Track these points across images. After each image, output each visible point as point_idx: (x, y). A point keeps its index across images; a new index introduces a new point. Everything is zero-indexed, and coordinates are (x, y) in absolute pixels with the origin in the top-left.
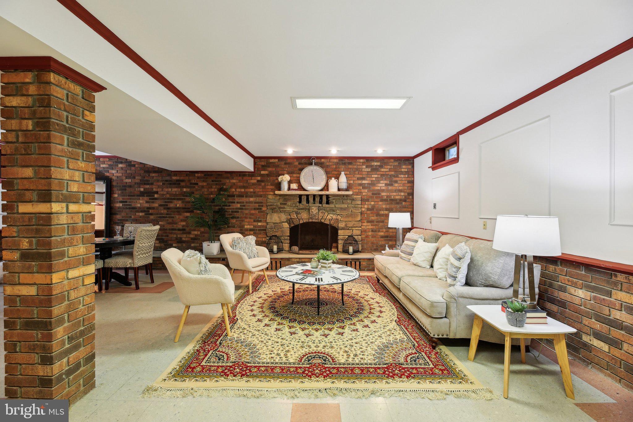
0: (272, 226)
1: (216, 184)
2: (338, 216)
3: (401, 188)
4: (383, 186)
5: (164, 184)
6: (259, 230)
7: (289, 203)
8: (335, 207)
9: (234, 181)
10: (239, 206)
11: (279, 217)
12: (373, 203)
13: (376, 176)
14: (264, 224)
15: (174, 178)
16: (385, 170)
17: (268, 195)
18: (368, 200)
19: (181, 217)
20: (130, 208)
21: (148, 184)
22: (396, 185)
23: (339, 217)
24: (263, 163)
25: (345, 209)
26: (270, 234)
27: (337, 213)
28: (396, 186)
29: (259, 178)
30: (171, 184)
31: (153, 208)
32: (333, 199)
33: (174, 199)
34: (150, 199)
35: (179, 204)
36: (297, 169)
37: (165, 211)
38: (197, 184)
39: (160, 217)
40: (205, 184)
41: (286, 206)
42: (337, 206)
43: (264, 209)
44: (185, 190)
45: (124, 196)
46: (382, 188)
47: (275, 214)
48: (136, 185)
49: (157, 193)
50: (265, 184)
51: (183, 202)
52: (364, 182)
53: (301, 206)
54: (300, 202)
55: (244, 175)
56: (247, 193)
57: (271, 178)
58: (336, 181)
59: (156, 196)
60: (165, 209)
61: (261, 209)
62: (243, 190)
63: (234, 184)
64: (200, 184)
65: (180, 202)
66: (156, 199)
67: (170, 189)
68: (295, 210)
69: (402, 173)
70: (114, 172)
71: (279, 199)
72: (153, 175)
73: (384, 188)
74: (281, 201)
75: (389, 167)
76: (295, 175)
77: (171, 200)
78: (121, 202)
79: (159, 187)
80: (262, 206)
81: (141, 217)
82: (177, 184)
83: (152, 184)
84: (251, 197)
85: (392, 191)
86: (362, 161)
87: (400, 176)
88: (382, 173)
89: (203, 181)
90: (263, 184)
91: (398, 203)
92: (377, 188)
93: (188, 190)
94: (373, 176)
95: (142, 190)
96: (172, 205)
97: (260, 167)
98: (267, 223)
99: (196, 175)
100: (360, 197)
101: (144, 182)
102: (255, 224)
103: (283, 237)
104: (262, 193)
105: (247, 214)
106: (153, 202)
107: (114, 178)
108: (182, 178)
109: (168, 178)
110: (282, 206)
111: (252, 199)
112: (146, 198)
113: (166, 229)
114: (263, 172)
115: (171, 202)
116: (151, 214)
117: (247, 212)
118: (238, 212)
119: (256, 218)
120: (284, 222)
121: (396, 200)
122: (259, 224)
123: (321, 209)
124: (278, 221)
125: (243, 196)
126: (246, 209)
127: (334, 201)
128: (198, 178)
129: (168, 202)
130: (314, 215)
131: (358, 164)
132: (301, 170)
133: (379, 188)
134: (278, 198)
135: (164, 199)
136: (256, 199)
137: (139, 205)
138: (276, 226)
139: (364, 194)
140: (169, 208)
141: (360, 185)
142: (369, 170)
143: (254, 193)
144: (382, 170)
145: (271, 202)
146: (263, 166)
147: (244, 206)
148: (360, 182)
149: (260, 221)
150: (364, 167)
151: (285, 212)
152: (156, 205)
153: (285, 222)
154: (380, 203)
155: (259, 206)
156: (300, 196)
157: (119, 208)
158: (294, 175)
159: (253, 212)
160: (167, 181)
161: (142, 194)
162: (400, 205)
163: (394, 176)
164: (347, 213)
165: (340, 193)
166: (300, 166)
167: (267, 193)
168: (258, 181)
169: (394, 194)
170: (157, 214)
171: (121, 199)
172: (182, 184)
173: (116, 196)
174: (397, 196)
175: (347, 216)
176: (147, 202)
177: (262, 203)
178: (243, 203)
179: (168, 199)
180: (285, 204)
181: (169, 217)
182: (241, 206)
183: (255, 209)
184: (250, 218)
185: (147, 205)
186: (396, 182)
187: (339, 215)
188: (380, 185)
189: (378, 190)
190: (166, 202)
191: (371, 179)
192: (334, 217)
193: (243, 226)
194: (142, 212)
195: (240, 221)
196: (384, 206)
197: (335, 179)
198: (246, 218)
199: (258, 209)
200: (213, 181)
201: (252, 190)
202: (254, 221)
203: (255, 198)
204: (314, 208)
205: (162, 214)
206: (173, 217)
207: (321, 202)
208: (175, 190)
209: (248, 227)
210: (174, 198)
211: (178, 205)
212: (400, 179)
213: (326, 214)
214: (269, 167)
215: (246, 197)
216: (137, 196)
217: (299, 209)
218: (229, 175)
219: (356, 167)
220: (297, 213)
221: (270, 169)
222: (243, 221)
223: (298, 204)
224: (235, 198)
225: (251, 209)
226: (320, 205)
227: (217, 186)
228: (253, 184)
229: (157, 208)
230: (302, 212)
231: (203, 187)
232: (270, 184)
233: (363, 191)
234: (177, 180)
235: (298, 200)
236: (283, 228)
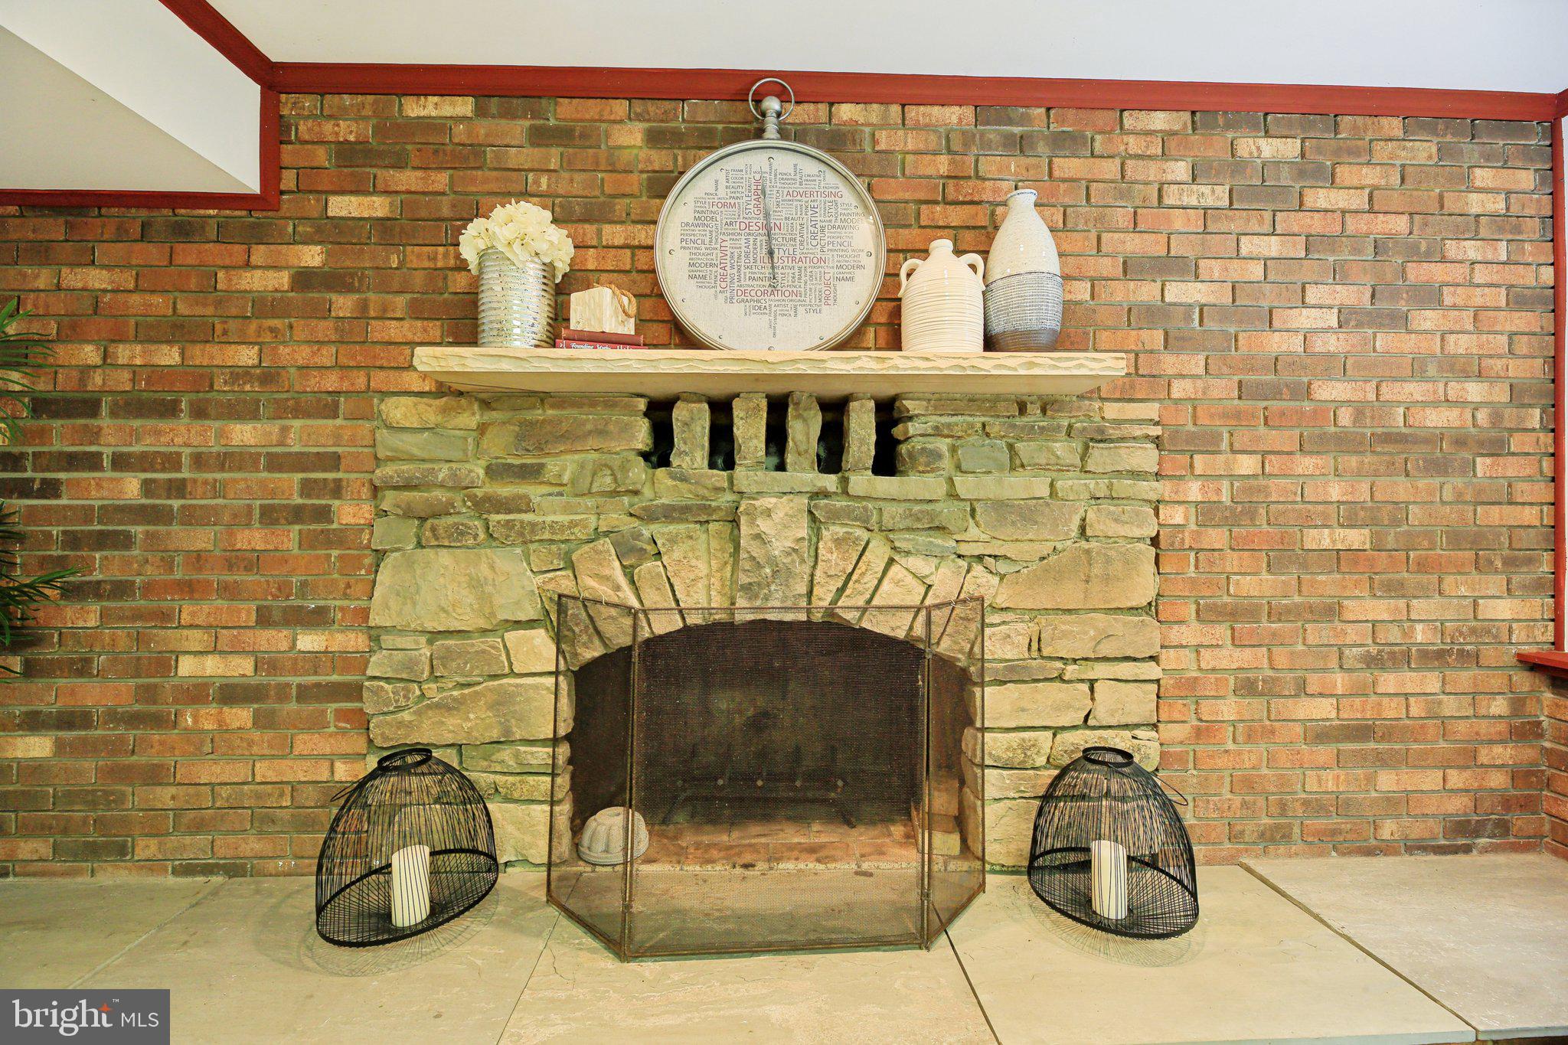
0: (411, 665)
2: (978, 569)
3: (1461, 345)
4: (1328, 330)
6: (304, 693)
7: (563, 465)
8: (953, 495)
9: (97, 279)
10: (131, 486)
11: (475, 584)
12: (1247, 464)
13: (1272, 246)
14: (354, 641)
16: (1337, 199)
17: (385, 394)
18: (1209, 444)
22: (1427, 319)
23: (981, 581)
24: (347, 130)
25: (1025, 512)
26: (389, 732)
27: (964, 549)
28: (1428, 325)
29: (312, 256)
32: (938, 432)
36: (636, 182)
41: (534, 491)
42: (965, 485)
43: (349, 513)
46: (1319, 345)
47: (445, 558)
50: (364, 306)
52: (1178, 292)
53: (662, 487)
54: (660, 453)
55: (184, 232)
56: (202, 379)
57: (417, 257)
58: (973, 267)
61: (323, 514)
62: (169, 356)
63: (96, 298)
68: (616, 518)
69: (1471, 226)
71: (482, 429)
73: (1332, 344)
74: (499, 445)
75: (1371, 176)
76: (615, 234)
80: (337, 490)
84: (247, 411)
85: (1383, 371)
86: (1159, 120)
87: (1452, 249)
88: (1316, 224)
90: (343, 304)
91: (1438, 467)
92: (1277, 343)
94: (1247, 246)
97: (321, 156)
98: (375, 636)
100: (1151, 410)
102: (274, 640)
103: (506, 754)
104: (331, 382)
105: (198, 559)
110: (505, 490)
111: (244, 434)
114: (342, 206)
117: (202, 538)
118: (125, 541)
119: (283, 589)
120: (518, 624)
121: (1435, 438)
122: (309, 641)
123: (835, 516)
124: (468, 621)
125: (170, 410)
126: (191, 518)
127: (943, 445)
130: (772, 561)
131: (1134, 144)
132: (661, 185)
133: (1296, 344)
134: (470, 418)
136: (285, 430)
138: (447, 656)
139: (1179, 389)
141: (1154, 314)
142: (1215, 195)
143: (269, 377)
144: (1321, 198)
145: (412, 459)
146: (348, 154)
147: (178, 489)
148: (1146, 292)
149: (318, 619)
150: (1180, 170)
151: (526, 536)
153: (531, 624)
154: (1306, 464)
155: (307, 488)
156: (659, 400)
158: (607, 229)
159: (253, 538)
162: (1459, 481)
163: (1414, 253)
164: (1046, 548)
165: (1009, 364)
166: (660, 159)
167: (379, 379)
168: (304, 279)
169: (1415, 390)
174: (1435, 404)
175: (1050, 570)
177: (333, 461)
178: (172, 461)
180: (530, 473)
182: (148, 487)
183: (270, 516)
184: (230, 591)
186: (1430, 296)
187: (980, 558)
188: (1305, 319)
189: (1294, 363)
191: (1236, 271)
192: (946, 581)
193: (165, 664)
195: (138, 615)
196: (1335, 491)
197: (958, 252)
198: (189, 589)
199: (297, 514)
201: (247, 356)
202: (264, 619)
203: (274, 427)
204: (782, 507)
207: (832, 457)
209: (212, 666)
212: (1458, 273)
213: (878, 553)
214: (400, 163)
215: (199, 412)
217: (649, 516)
219: (1109, 169)
220: (630, 553)
221: (408, 179)
222: (164, 617)
223: (639, 471)
224: (105, 422)
225: (243, 518)
226: (830, 481)
228: (265, 306)
230: (673, 540)
232: (401, 301)
233: (1170, 363)
235: (642, 435)
236: (513, 673)
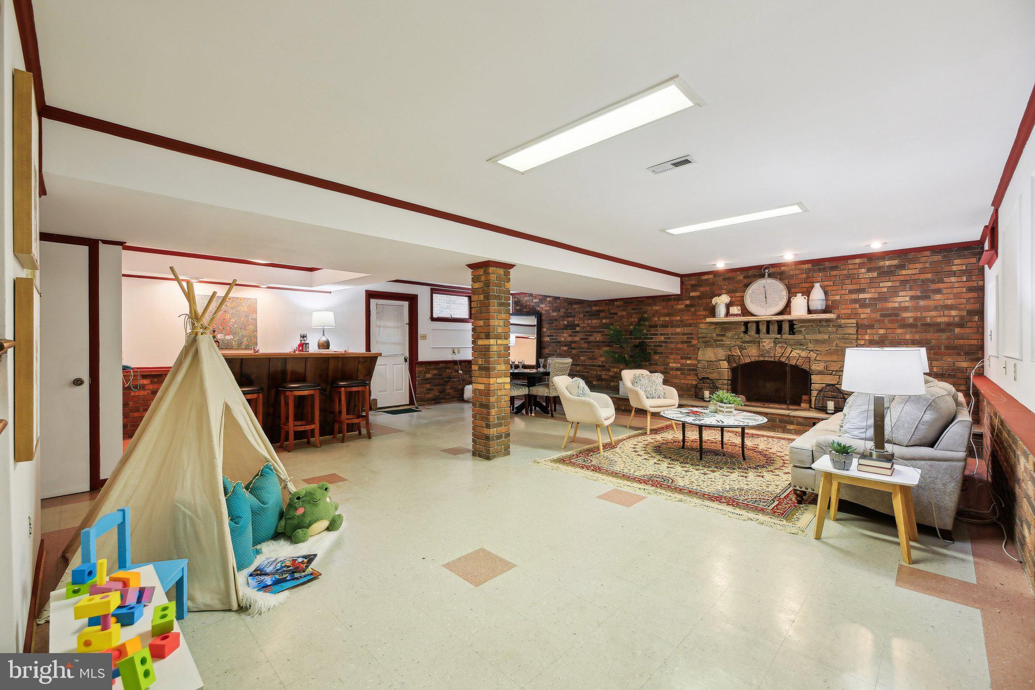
0: (704, 366)
1: (637, 313)
2: (811, 352)
3: (949, 302)
4: (906, 301)
5: (584, 316)
6: (688, 370)
7: (729, 334)
8: (805, 338)
9: (657, 308)
10: (662, 338)
11: (714, 353)
12: (882, 331)
13: (889, 284)
14: (695, 362)
15: (594, 308)
16: (909, 272)
17: (699, 323)
18: (871, 327)
19: (601, 352)
20: (555, 342)
21: (571, 317)
22: (938, 297)
23: (813, 355)
24: (693, 282)
25: (823, 342)
26: (700, 376)
27: (808, 349)
28: (938, 298)
29: (688, 302)
30: (591, 315)
31: (575, 342)
32: (801, 327)
33: (594, 332)
34: (573, 332)
35: (598, 337)
36: (742, 285)
37: (586, 345)
38: (616, 314)
39: (580, 352)
40: (624, 313)
41: (724, 339)
42: (808, 337)
43: (694, 342)
44: (604, 321)
45: (551, 330)
46: (903, 305)
47: (709, 349)
48: (561, 319)
49: (578, 325)
50: (696, 310)
51: (602, 335)
52: (862, 296)
53: (747, 338)
54: (746, 332)
55: (669, 300)
56: (672, 322)
57: (704, 301)
58: (805, 298)
59: (578, 329)
60: (585, 342)
61: (690, 342)
62: (667, 319)
63: (657, 310)
64: (620, 314)
65: (599, 335)
66: (577, 332)
67: (590, 321)
68: (738, 343)
69: (954, 274)
70: (543, 306)
71: (715, 328)
72: (575, 306)
73: (907, 304)
74: (718, 331)
75: (919, 266)
76: (738, 294)
77: (591, 333)
78: (549, 336)
79: (580, 319)
80: (692, 338)
81: (564, 351)
82: (596, 315)
83: (574, 316)
84: (678, 326)
85: (927, 309)
86: (857, 261)
87: (946, 280)
88: (902, 278)
89: (623, 310)
90: (693, 309)
91: (942, 331)
92: (890, 305)
93: (608, 321)
94: (881, 285)
95: (566, 323)
96: (592, 339)
97: (689, 287)
98: (699, 361)
99: (616, 303)
100: (854, 321)
101: (567, 315)
102: (683, 361)
103: (720, 381)
104: (691, 322)
105: (672, 349)
106: (575, 336)
107: (543, 312)
108: (602, 308)
109: (588, 309)
110: (719, 338)
111: (678, 330)
112: (569, 332)
113: (586, 365)
114: (692, 294)
115: (591, 335)
116: (574, 349)
117: (672, 346)
118: (661, 346)
119: (684, 354)
120: (721, 360)
121: (939, 324)
122: (688, 362)
123: (780, 342)
124: (713, 359)
125: (667, 327)
126: (671, 342)
127: (803, 329)
128: (618, 306)
129: (589, 335)
130: (766, 350)
131: (851, 267)
132: (747, 286)
133: (897, 305)
134: (713, 327)
135: (585, 332)
136: (684, 329)
137: (563, 339)
138: (710, 365)
139: (862, 316)
140: (589, 342)
141: (855, 301)
142: (875, 274)
143: (682, 321)
144: (904, 272)
145: (704, 333)
146: (693, 286)
147: (669, 338)
148: (854, 296)
149: (690, 358)
150: (863, 270)
151: (722, 346)
152: (577, 339)
153: (724, 360)
154: (900, 331)
155: (688, 338)
156: (746, 324)
157: (547, 342)
158: (736, 294)
159: (680, 346)
160: (587, 312)
161: (566, 327)
162: (948, 334)
163: (933, 282)
164: (827, 349)
165: (814, 316)
166: (746, 281)
167: (698, 321)
168: (687, 306)
169: (934, 313)
170: (579, 348)
171: (549, 334)
172: (602, 315)
173: (545, 330)
174: (940, 316)
175: (830, 353)
176: (570, 336)
177: (691, 334)
178: (668, 334)
179: (588, 332)
180: (724, 335)
181: (590, 352)
182: (665, 338)
183: (682, 342)
184: (677, 354)
185: (570, 339)
186: (938, 291)
187: (812, 350)
188: (899, 299)
189: (895, 309)
190: (586, 335)
191: (879, 290)
192: (804, 354)
193: (668, 364)
194: (565, 346)
195: (664, 357)
196: (908, 337)
197: (802, 296)
198: (671, 353)
199: (686, 342)
200: (633, 309)
201: (678, 318)
202: (682, 358)
203: (682, 329)
204: (767, 341)
205: (582, 348)
206: (593, 352)
207: (780, 331)
208: (595, 322)
209: (674, 365)
210: (594, 330)
211: (598, 339)
212: (948, 285)
213: (789, 350)
214: (701, 286)
215: (672, 327)
216: (562, 329)
217: (744, 342)
218: (651, 301)
219: (846, 272)
220: (741, 349)
221: (703, 289)
222: (667, 357)
223: (742, 335)
224: (658, 328)
225: (678, 343)
226: (779, 336)
227: (638, 315)
228: (681, 310)
229: (579, 342)
230: (749, 346)
231: (622, 317)
232: (702, 308)
233: (860, 311)
234: (597, 311)
235: (743, 329)
236: (721, 368)
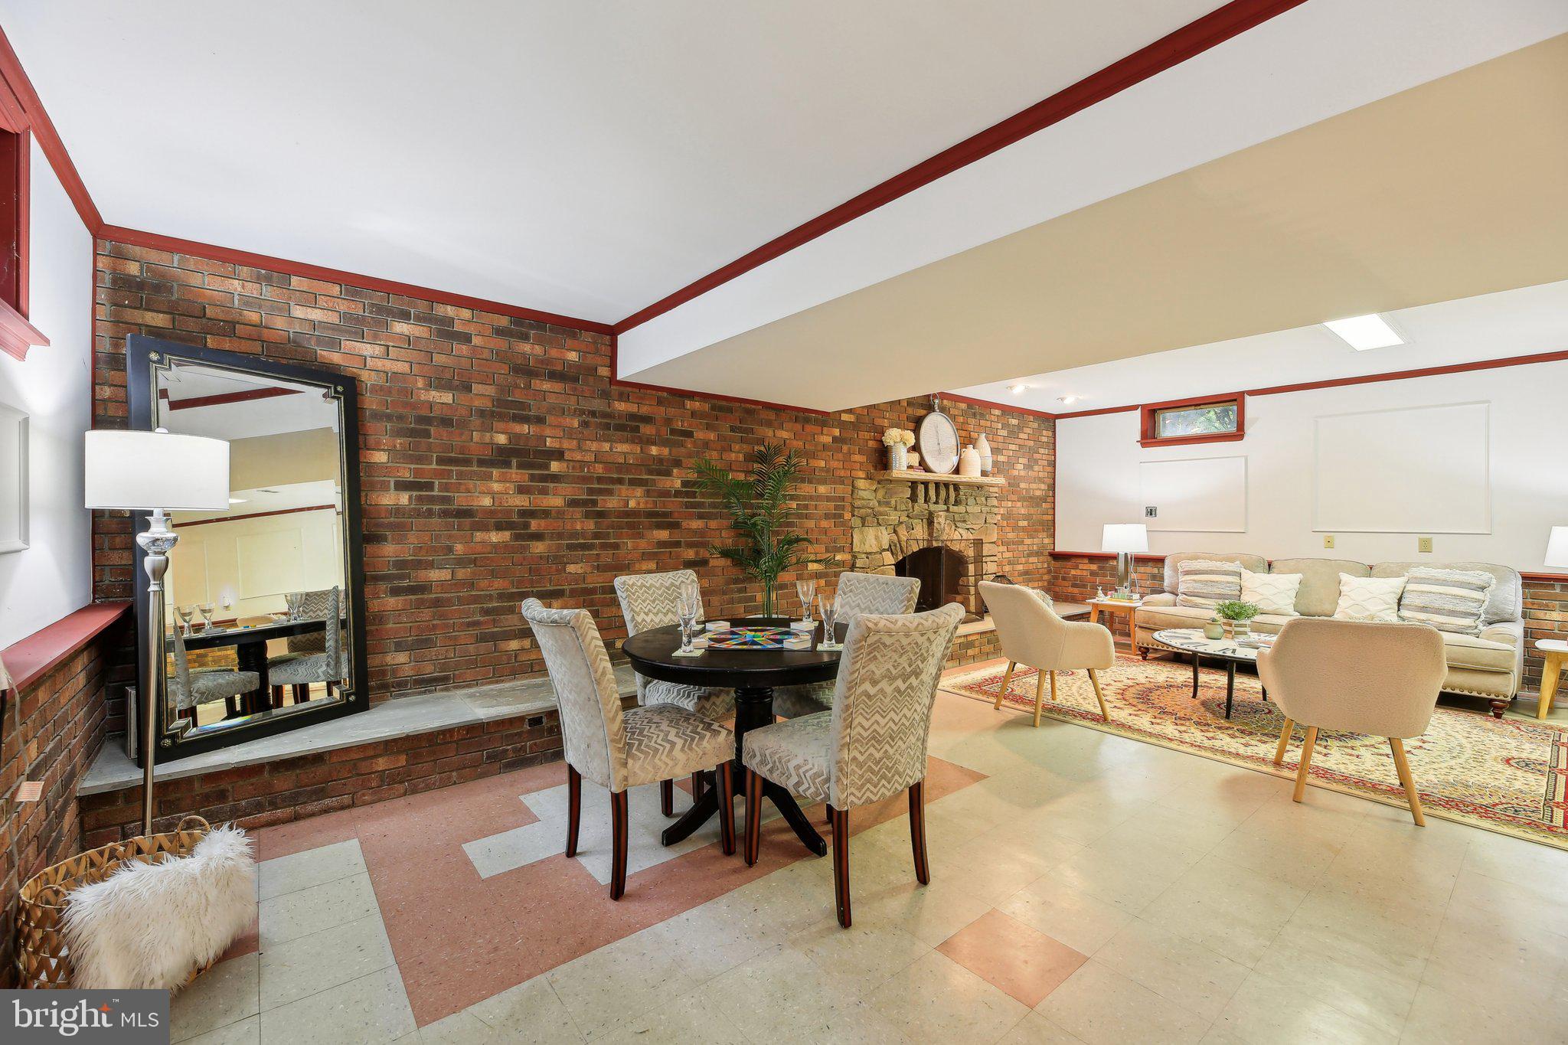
0: (864, 563)
1: (742, 440)
2: (969, 532)
3: (1040, 474)
4: (1022, 470)
5: (585, 424)
7: (894, 501)
9: (785, 434)
11: (876, 538)
13: (1014, 447)
14: (848, 557)
15: (620, 406)
16: (1023, 435)
17: (854, 478)
18: (1004, 498)
19: (643, 544)
20: (445, 514)
21: (525, 419)
22: (1036, 468)
23: (970, 535)
25: (977, 516)
27: (967, 526)
29: (837, 432)
30: (607, 427)
31: (545, 513)
32: (966, 494)
33: (620, 481)
34: (532, 478)
35: (636, 499)
37: (590, 525)
38: (689, 434)
39: (570, 547)
40: (712, 436)
41: (888, 510)
42: (966, 508)
43: (846, 516)
44: (654, 450)
45: (420, 460)
46: (1020, 473)
47: (869, 530)
48: (476, 421)
49: (559, 455)
50: (849, 449)
51: (648, 493)
52: (999, 458)
53: (913, 508)
54: (913, 498)
55: (807, 420)
56: (812, 470)
58: (977, 452)
59: (555, 466)
60: (587, 515)
61: (840, 516)
63: (785, 441)
64: (699, 435)
65: (639, 491)
66: (555, 478)
67: (606, 446)
68: (905, 518)
69: (1042, 444)
70: (367, 350)
71: (876, 490)
72: (546, 386)
73: (1022, 473)
74: (881, 495)
75: (1028, 430)
77: (608, 483)
78: (402, 486)
79: (569, 433)
80: (843, 508)
81: (496, 546)
82: (630, 427)
83: (540, 420)
84: (822, 482)
87: (1039, 450)
88: (1020, 442)
89: (709, 427)
90: (845, 448)
91: (1038, 505)
92: (1015, 473)
93: (666, 451)
94: (1010, 447)
95: (502, 439)
96: (612, 503)
98: (855, 556)
99: (688, 404)
100: (997, 489)
101: (506, 410)
102: (829, 557)
104: (843, 474)
105: (811, 531)
106: (544, 492)
107: (368, 378)
108: (645, 410)
109: (598, 404)
110: (882, 509)
111: (822, 489)
112: (516, 474)
113: (593, 591)
114: (844, 417)
115: (610, 492)
116: (538, 537)
117: (811, 524)
120: (885, 550)
123: (947, 517)
124: (875, 549)
125: (803, 480)
126: (807, 517)
127: (966, 497)
128: (693, 414)
129: (601, 492)
130: (938, 530)
131: (992, 418)
133: (1017, 473)
134: (875, 487)
135: (585, 480)
136: (831, 488)
137: (487, 502)
138: (871, 560)
140: (601, 515)
142: (1006, 433)
143: (828, 471)
145: (863, 499)
147: (806, 507)
149: (839, 550)
151: (886, 523)
152: (555, 501)
153: (887, 550)
155: (836, 507)
156: (914, 484)
157: (398, 510)
159: (825, 524)
160: (593, 414)
161: (502, 457)
162: (1041, 509)
163: (1034, 451)
165: (987, 480)
166: (918, 414)
167: (853, 473)
168: (835, 439)
169: (1034, 486)
170: (560, 536)
171: (406, 475)
172: (647, 430)
173: (380, 457)
174: (1037, 490)
175: (980, 532)
176: (521, 490)
177: (842, 499)
178: (804, 498)
179: (600, 480)
180: (888, 504)
181: (604, 546)
182: (798, 507)
183: (827, 517)
185: (521, 501)
186: (1036, 462)
187: (969, 529)
188: (1018, 467)
190: (591, 491)
191: (1008, 453)
192: (963, 535)
194: (499, 527)
196: (1023, 511)
197: (973, 448)
198: (809, 541)
199: (835, 516)
200: (733, 429)
201: (822, 464)
204: (942, 515)
205: (574, 535)
206: (616, 546)
207: (946, 500)
208: (623, 449)
210: (618, 475)
211: (632, 504)
212: (1040, 456)
215: (810, 482)
216: (481, 463)
217: (911, 517)
218: (772, 415)
219: (989, 424)
223: (910, 504)
225: (820, 517)
226: (945, 508)
227: (745, 446)
228: (825, 447)
229: (560, 513)
230: (917, 524)
231: (706, 444)
234: (633, 417)
235: (908, 493)
236: (884, 565)
